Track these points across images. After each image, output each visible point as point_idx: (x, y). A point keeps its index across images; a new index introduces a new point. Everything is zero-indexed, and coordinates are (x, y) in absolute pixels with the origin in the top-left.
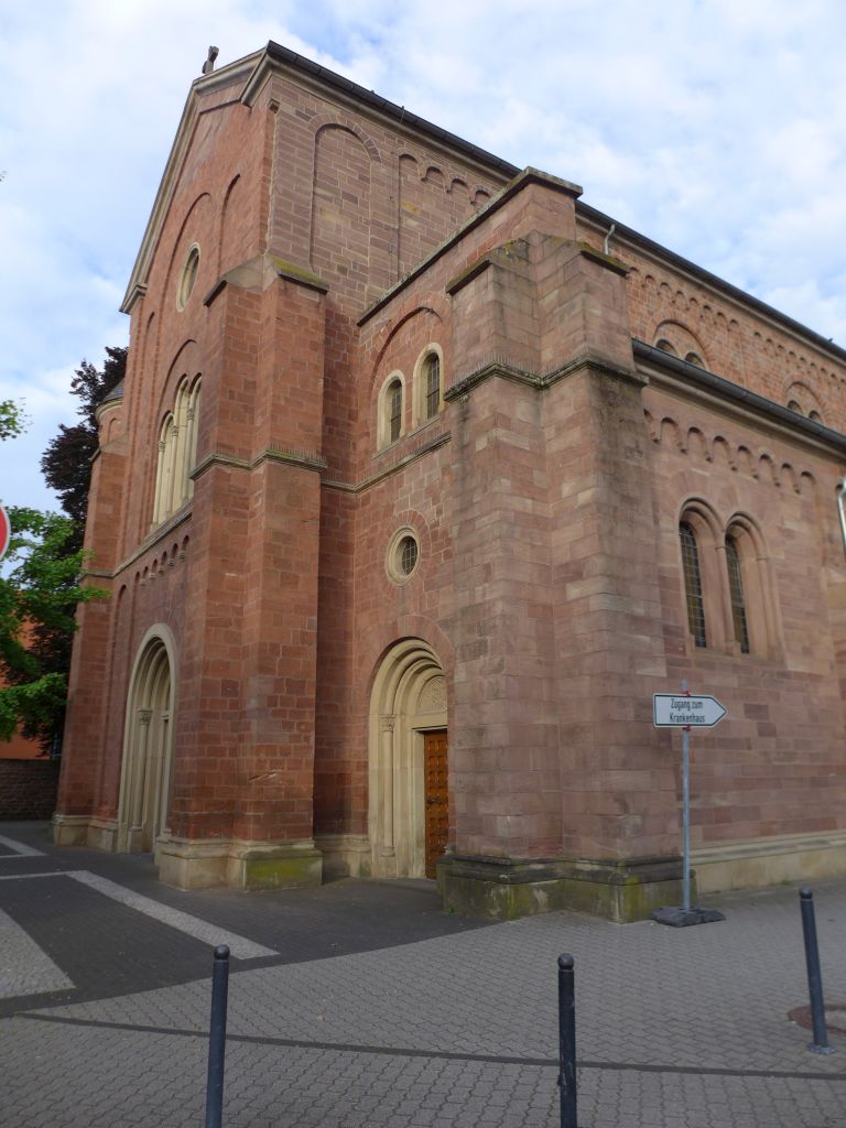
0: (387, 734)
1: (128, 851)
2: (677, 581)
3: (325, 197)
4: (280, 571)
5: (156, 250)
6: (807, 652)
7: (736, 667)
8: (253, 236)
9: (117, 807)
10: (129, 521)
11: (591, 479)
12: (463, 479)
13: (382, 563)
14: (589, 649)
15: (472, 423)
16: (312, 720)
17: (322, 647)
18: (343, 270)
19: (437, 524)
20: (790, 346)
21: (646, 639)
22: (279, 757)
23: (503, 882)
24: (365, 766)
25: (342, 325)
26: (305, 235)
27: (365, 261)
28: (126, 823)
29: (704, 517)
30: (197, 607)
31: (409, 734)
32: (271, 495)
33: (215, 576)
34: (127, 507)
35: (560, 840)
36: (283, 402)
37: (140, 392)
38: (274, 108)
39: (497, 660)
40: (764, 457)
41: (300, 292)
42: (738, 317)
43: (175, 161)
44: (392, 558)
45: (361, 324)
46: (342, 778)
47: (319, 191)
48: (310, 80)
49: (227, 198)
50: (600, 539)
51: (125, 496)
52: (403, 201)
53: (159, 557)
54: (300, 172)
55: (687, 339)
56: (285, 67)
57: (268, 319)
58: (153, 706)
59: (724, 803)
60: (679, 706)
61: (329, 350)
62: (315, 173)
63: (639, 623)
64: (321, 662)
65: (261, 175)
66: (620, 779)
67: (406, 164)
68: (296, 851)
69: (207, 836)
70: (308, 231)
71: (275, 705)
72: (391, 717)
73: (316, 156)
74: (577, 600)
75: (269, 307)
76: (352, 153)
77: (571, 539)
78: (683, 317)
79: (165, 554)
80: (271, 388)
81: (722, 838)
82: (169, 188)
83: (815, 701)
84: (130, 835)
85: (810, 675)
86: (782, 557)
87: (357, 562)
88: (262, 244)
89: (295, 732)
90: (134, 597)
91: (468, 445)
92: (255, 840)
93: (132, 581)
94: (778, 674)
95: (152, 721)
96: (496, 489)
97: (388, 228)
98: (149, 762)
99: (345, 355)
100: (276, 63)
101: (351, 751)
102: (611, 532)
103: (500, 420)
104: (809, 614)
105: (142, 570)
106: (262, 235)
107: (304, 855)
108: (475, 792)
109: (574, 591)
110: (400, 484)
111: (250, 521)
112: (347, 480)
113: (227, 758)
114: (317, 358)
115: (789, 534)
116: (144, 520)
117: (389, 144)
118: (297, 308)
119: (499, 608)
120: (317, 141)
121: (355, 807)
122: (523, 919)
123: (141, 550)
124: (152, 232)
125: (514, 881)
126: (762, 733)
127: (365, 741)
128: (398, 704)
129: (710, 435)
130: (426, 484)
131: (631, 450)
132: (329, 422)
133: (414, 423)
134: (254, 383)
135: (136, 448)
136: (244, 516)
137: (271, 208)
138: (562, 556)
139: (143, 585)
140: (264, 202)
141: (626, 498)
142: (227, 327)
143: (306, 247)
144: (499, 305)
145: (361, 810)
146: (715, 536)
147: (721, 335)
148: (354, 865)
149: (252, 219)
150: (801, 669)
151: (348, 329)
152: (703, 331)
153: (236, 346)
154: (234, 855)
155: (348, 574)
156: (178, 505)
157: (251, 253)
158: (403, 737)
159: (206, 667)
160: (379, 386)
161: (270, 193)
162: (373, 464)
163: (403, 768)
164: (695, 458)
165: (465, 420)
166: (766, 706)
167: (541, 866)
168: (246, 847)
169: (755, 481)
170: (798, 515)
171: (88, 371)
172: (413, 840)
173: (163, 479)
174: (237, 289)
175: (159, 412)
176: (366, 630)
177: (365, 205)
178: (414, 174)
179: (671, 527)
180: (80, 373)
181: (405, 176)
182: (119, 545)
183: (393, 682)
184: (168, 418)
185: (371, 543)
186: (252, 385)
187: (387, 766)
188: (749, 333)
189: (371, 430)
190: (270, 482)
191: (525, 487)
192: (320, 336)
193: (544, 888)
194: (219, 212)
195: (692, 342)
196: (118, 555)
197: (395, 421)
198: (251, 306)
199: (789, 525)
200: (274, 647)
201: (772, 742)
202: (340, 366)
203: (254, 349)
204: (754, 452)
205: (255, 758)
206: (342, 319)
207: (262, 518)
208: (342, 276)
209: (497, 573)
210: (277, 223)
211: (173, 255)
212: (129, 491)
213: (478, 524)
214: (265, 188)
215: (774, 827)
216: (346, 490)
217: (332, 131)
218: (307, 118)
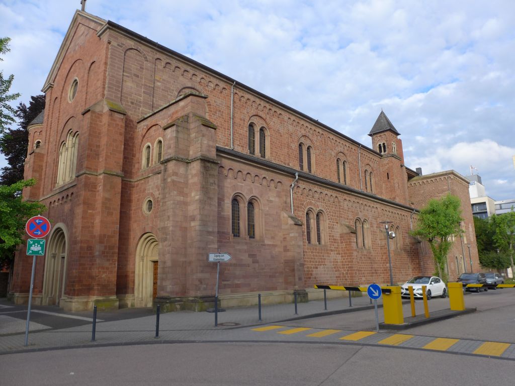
0: (141, 262)
1: (47, 304)
2: (229, 219)
3: (127, 76)
4: (107, 211)
5: (58, 71)
6: (273, 238)
7: (246, 243)
8: (100, 90)
9: (42, 289)
10: (46, 180)
11: (199, 193)
12: (164, 189)
13: (142, 208)
14: (195, 240)
15: (167, 173)
16: (117, 258)
17: (121, 234)
18: (132, 103)
19: (158, 198)
20: (302, 122)
21: (212, 237)
22: (105, 270)
23: (167, 303)
24: (134, 272)
25: (131, 123)
26: (119, 91)
27: (141, 99)
28: (46, 295)
29: (242, 198)
30: (78, 221)
31: (149, 263)
32: (104, 186)
33: (85, 212)
34: (45, 175)
35: (185, 292)
36: (109, 154)
37: (51, 128)
38: (109, 43)
39: (169, 244)
40: (264, 178)
41: (116, 115)
42: (282, 112)
43: (68, 37)
44: (145, 206)
45: (138, 123)
46: (126, 276)
47: (125, 74)
48: (123, 33)
49: (90, 67)
50: (200, 210)
51: (44, 170)
52: (156, 75)
53: (61, 198)
54: (118, 68)
55: (261, 121)
56: (114, 28)
57: (105, 124)
58: (57, 251)
59: (239, 282)
60: (217, 256)
61: (126, 133)
62: (124, 67)
63: (209, 233)
64: (120, 239)
65: (104, 68)
66: (200, 275)
67: (158, 62)
68: (111, 299)
69: (81, 295)
70: (120, 90)
71: (104, 253)
72: (143, 257)
73: (124, 61)
74: (193, 226)
75: (105, 120)
76: (138, 59)
77: (193, 209)
78: (261, 114)
79: (63, 197)
80: (105, 149)
81: (237, 292)
82: (65, 48)
83: (274, 252)
84: (48, 299)
85: (273, 245)
86: (267, 209)
87: (134, 206)
88: (103, 95)
89: (111, 262)
90: (49, 211)
91: (166, 179)
92: (97, 295)
93: (48, 204)
94: (261, 245)
95: (56, 258)
96: (172, 194)
97: (149, 87)
98: (55, 272)
99: (132, 134)
100: (110, 27)
101: (130, 267)
102: (203, 208)
103: (176, 174)
104: (275, 226)
105: (53, 201)
106: (103, 91)
107: (113, 300)
108: (163, 279)
109: (193, 224)
110: (148, 182)
111: (97, 193)
112: (131, 178)
113: (88, 271)
114: (122, 138)
115: (271, 202)
116: (53, 182)
117: (151, 54)
118: (114, 120)
119: (171, 228)
120: (125, 55)
121: (130, 286)
122: (173, 312)
123: (52, 194)
124: (57, 63)
125: (170, 303)
126: (253, 262)
127: (134, 264)
128: (145, 253)
129: (245, 173)
130: (156, 184)
131: (212, 184)
132: (125, 158)
133: (154, 163)
134: (99, 145)
135: (49, 152)
136: (95, 191)
137: (107, 82)
138: (190, 213)
139: (53, 207)
140: (105, 79)
141: (210, 198)
142: (90, 126)
143: (119, 96)
144: (177, 138)
145: (132, 286)
146: (245, 203)
147: (275, 119)
148: (129, 303)
149: (100, 84)
150: (270, 243)
151: (134, 125)
152: (268, 118)
153: (94, 132)
154: (90, 300)
155: (130, 210)
156: (68, 180)
157: (99, 97)
158: (147, 263)
159: (81, 242)
160: (143, 146)
161: (107, 75)
162: (140, 174)
163: (146, 273)
164: (239, 180)
165: (165, 171)
166: (256, 255)
167: (179, 299)
168: (95, 298)
169: (260, 186)
170: (275, 196)
171: (23, 107)
172: (149, 295)
173: (61, 166)
174: (94, 112)
175: (60, 140)
176: (136, 229)
177: (142, 78)
178: (161, 65)
179: (228, 202)
180: (19, 108)
181: (157, 66)
182: (41, 190)
183: (144, 245)
184: (63, 143)
185: (138, 200)
186: (99, 146)
187: (141, 273)
188: (286, 118)
189: (140, 161)
190: (104, 181)
191: (181, 193)
192: (123, 130)
193: (179, 305)
194: (87, 72)
195: (264, 122)
196: (41, 193)
197: (148, 159)
198: (99, 118)
199: (271, 199)
200: (105, 235)
201: (257, 265)
202: (130, 138)
203: (99, 134)
204: (260, 177)
205: (97, 271)
206: (131, 121)
207: (101, 193)
208: (132, 105)
209: (171, 219)
210: (109, 87)
211: (67, 77)
212: (46, 168)
213: (167, 203)
214: (105, 74)
215: (255, 289)
216: (130, 181)
217: (131, 51)
218: (121, 47)
